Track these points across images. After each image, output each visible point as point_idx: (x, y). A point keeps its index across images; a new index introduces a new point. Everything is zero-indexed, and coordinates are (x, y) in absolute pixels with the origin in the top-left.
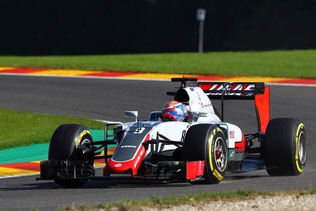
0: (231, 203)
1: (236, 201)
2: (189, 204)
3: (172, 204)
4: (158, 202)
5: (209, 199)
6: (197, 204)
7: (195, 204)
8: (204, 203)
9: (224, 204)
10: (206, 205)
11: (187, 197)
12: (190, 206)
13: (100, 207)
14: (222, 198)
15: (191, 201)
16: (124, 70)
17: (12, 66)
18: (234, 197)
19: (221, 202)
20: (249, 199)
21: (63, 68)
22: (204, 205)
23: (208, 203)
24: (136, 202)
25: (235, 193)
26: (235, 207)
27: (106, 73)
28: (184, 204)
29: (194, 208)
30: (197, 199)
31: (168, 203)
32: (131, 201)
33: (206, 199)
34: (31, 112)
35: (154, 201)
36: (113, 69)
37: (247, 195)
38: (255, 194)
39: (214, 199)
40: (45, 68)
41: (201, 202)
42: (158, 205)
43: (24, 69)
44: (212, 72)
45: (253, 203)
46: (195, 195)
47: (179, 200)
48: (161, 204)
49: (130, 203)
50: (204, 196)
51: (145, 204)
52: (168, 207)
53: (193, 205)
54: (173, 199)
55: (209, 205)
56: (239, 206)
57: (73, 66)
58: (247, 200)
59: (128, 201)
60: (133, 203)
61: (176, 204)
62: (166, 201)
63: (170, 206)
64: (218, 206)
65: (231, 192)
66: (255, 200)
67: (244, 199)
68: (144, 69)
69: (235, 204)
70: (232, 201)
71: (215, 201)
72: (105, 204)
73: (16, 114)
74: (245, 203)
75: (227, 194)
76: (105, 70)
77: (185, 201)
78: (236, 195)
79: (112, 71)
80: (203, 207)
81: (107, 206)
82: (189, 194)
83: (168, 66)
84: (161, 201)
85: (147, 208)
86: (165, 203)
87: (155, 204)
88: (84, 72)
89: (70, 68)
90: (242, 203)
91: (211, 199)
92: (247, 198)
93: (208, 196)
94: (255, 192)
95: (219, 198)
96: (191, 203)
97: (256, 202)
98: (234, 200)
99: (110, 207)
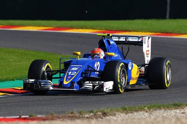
0: (169, 111)
1: (172, 109)
2: (144, 111)
3: (134, 111)
4: (125, 109)
5: (156, 108)
6: (149, 111)
7: (148, 111)
8: (153, 110)
9: (165, 111)
10: (154, 111)
11: (143, 107)
12: (145, 112)
13: (91, 112)
14: (164, 108)
15: (145, 109)
16: (118, 30)
17: (52, 27)
18: (171, 107)
19: (163, 110)
20: (180, 108)
21: (82, 28)
22: (153, 112)
23: (156, 111)
24: (112, 109)
25: (172, 105)
26: (171, 113)
27: (108, 31)
28: (141, 111)
29: (147, 113)
30: (149, 108)
31: (132, 110)
32: (110, 109)
33: (154, 108)
34: (60, 54)
35: (123, 109)
36: (111, 29)
37: (179, 106)
38: (184, 105)
39: (159, 108)
40: (72, 28)
41: (152, 110)
42: (125, 111)
43: (60, 28)
44: (170, 31)
45: (182, 111)
46: (148, 106)
47: (138, 108)
48: (127, 111)
49: (108, 110)
50: (154, 107)
51: (118, 111)
52: (132, 113)
53: (147, 112)
54: (135, 108)
55: (156, 112)
56: (174, 112)
57: (88, 27)
58: (179, 109)
59: (108, 109)
60: (111, 110)
61: (136, 111)
62: (130, 109)
63: (132, 112)
64: (161, 112)
65: (169, 104)
66: (184, 109)
67: (177, 109)
68: (130, 29)
69: (171, 111)
70: (170, 110)
71: (160, 109)
72: (94, 110)
73: (52, 55)
74: (178, 111)
75: (167, 105)
76: (107, 29)
77: (141, 109)
78: (172, 106)
79: (111, 30)
80: (153, 113)
81: (95, 111)
82: (145, 105)
83: (145, 27)
84: (127, 109)
85: (119, 113)
86: (129, 110)
87: (124, 111)
88: (94, 31)
89: (87, 28)
90: (175, 111)
91: (158, 108)
92: (179, 108)
93: (156, 107)
94: (184, 104)
95: (162, 107)
96: (145, 110)
97: (184, 110)
98: (171, 109)
99: (97, 112)
